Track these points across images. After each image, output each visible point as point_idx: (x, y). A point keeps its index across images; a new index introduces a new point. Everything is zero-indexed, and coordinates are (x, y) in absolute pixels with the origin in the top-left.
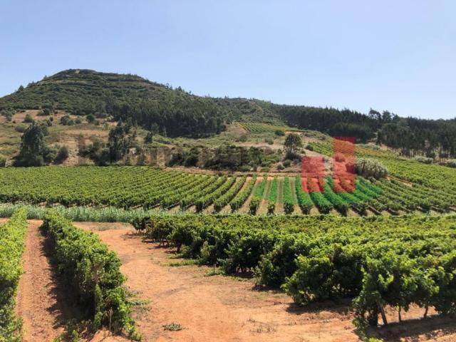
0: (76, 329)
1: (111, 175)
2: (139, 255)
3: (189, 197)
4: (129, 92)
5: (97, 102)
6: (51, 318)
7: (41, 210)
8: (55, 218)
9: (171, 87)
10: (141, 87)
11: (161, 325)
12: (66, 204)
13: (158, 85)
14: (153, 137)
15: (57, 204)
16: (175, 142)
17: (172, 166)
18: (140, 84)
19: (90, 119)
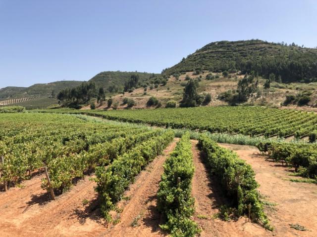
0: (227, 212)
1: (239, 112)
2: (264, 169)
3: (302, 130)
4: (252, 52)
5: (230, 62)
6: (210, 202)
7: (196, 133)
8: (206, 139)
9: (286, 44)
10: (261, 48)
11: (287, 223)
12: (211, 131)
13: (275, 44)
14: (271, 84)
15: (205, 131)
16: (289, 86)
17: (286, 106)
18: (260, 45)
19: (225, 75)
